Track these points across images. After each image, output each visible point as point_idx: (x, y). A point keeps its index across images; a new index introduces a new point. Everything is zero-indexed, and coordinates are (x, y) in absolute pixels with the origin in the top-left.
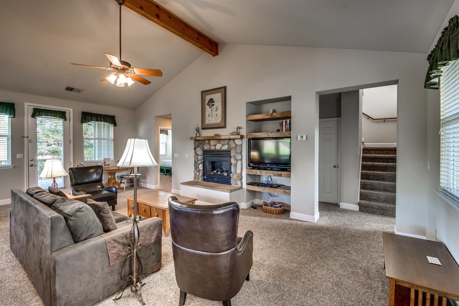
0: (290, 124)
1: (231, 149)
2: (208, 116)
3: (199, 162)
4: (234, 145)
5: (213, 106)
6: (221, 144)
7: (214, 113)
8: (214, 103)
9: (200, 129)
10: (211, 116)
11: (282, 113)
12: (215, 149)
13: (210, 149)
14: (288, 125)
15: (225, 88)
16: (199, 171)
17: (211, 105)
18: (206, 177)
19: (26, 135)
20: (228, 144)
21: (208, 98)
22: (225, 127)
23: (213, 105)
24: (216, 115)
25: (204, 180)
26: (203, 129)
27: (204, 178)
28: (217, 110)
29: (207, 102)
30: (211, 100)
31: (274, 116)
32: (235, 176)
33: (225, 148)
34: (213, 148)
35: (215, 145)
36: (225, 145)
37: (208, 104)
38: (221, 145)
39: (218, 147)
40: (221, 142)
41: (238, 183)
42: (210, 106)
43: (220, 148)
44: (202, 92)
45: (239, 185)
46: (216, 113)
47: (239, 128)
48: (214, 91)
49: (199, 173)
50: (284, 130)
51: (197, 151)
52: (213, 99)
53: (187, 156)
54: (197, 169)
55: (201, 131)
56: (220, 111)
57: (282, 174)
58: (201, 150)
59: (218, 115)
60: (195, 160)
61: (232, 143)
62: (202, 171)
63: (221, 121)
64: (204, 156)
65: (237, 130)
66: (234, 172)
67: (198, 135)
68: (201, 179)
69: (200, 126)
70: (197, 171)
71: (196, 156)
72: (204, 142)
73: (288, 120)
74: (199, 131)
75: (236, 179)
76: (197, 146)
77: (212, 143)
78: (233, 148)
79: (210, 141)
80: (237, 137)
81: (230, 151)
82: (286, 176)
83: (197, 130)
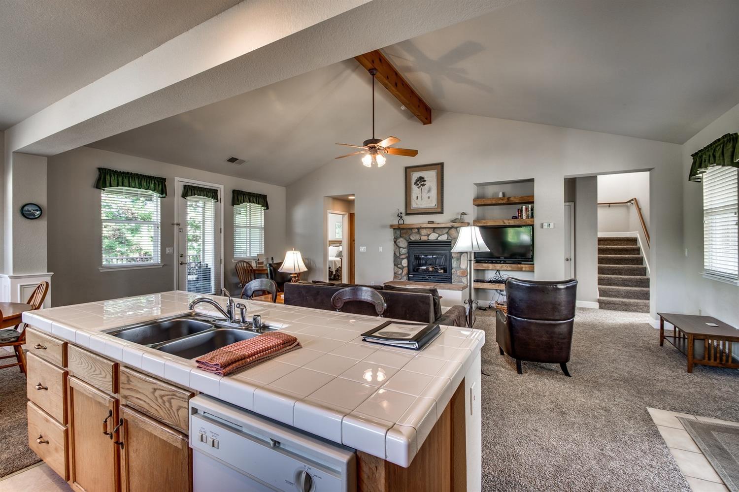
0: (532, 209)
1: (452, 240)
2: (416, 198)
3: (403, 256)
4: (456, 235)
6: (437, 233)
7: (425, 195)
8: (425, 183)
9: (403, 215)
10: (420, 198)
11: (522, 197)
12: (428, 239)
13: (420, 239)
14: (530, 212)
15: (442, 164)
16: (402, 268)
17: (420, 185)
18: (412, 276)
19: (176, 222)
20: (447, 233)
21: (415, 176)
22: (441, 212)
23: (423, 185)
24: (429, 197)
25: (409, 279)
26: (407, 214)
27: (409, 277)
28: (429, 191)
29: (414, 181)
30: (421, 179)
31: (512, 201)
32: (458, 272)
33: (444, 238)
34: (424, 238)
35: (428, 235)
36: (444, 234)
37: (415, 183)
38: (437, 235)
39: (433, 237)
40: (439, 231)
41: (463, 281)
42: (418, 186)
43: (436, 238)
44: (406, 168)
45: (463, 283)
46: (428, 195)
47: (463, 214)
48: (425, 167)
49: (401, 271)
50: (524, 217)
51: (399, 242)
52: (423, 178)
53: (381, 249)
54: (399, 266)
55: (405, 217)
56: (434, 193)
57: (522, 268)
58: (405, 241)
59: (430, 198)
60: (395, 254)
61: (454, 232)
62: (407, 268)
63: (436, 205)
64: (409, 250)
65: (461, 217)
66: (456, 267)
67: (401, 222)
68: (405, 278)
69: (403, 211)
70: (399, 268)
71: (398, 249)
72: (409, 232)
73: (529, 206)
74: (401, 217)
75: (460, 276)
76: (399, 236)
77: (424, 232)
78: (454, 238)
79: (421, 230)
80: (463, 225)
81: (449, 242)
82: (528, 270)
83: (399, 216)
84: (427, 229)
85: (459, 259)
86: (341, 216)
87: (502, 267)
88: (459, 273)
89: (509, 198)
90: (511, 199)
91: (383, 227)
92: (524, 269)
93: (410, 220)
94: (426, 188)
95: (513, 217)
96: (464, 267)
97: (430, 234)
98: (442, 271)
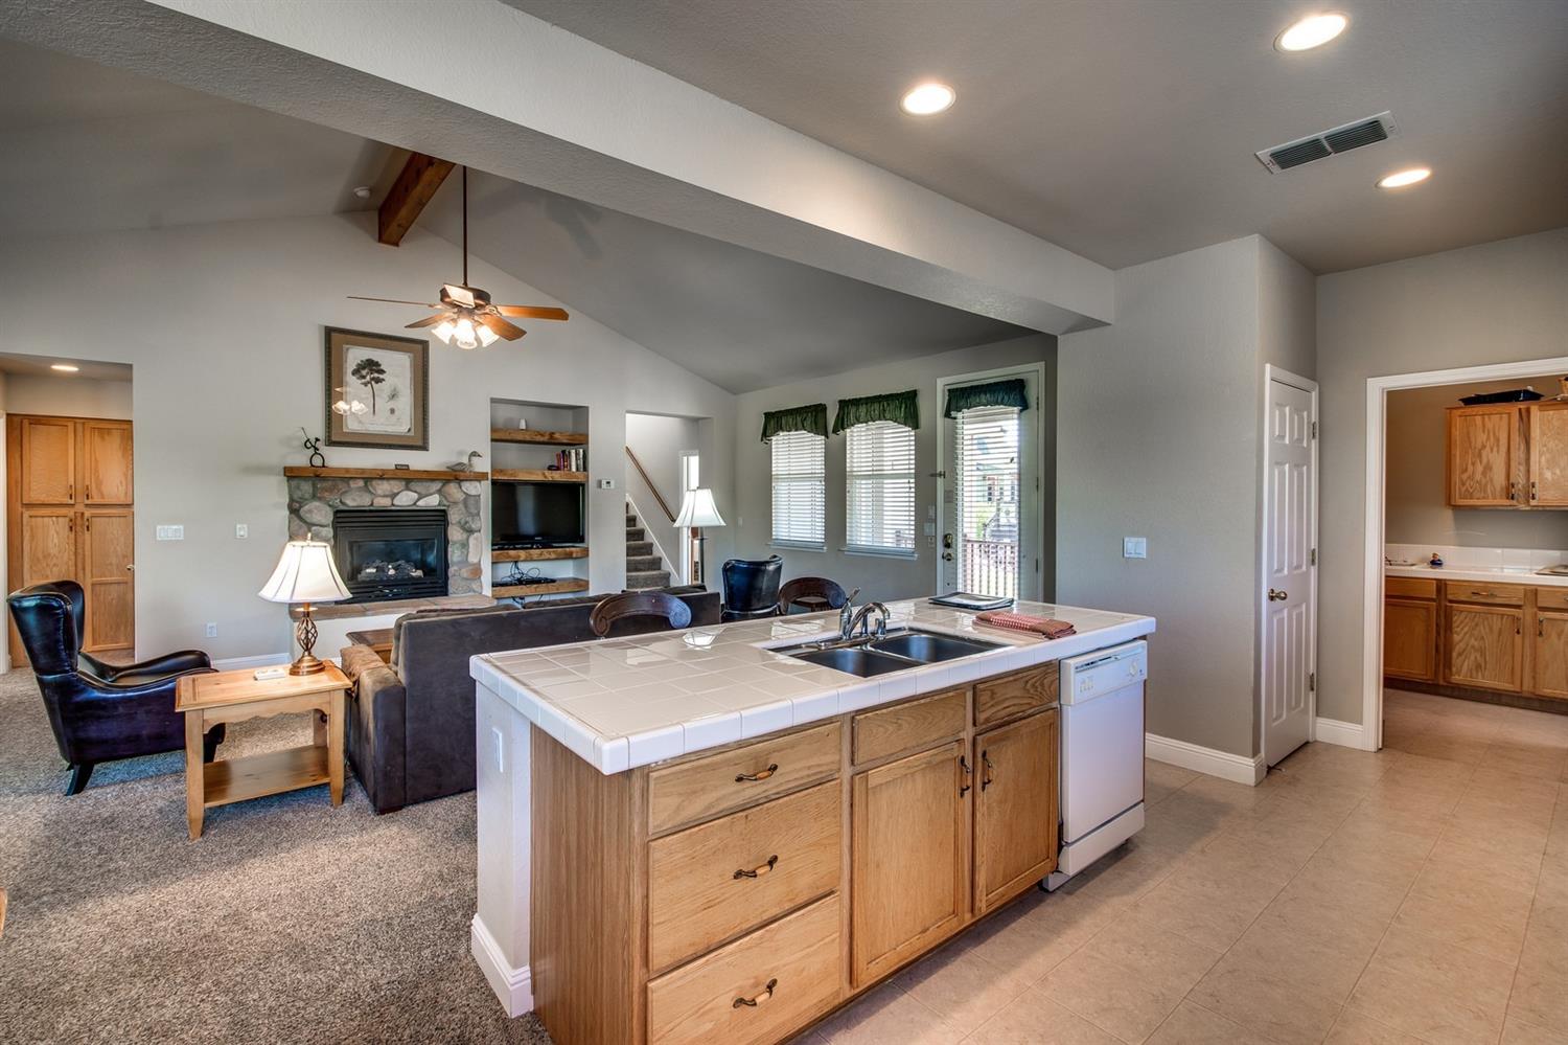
0: (585, 456)
1: (448, 506)
2: (357, 407)
4: (460, 496)
5: (377, 383)
6: (415, 492)
7: (383, 404)
8: (381, 376)
9: (320, 445)
10: (368, 409)
11: (570, 435)
12: (393, 505)
13: (372, 505)
14: (582, 460)
15: (421, 344)
17: (368, 378)
20: (439, 492)
22: (423, 447)
23: (378, 381)
24: (392, 411)
26: (331, 443)
28: (393, 396)
29: (351, 365)
30: (372, 366)
31: (554, 439)
32: (463, 570)
33: (433, 501)
34: (382, 502)
35: (394, 496)
36: (431, 494)
37: (357, 371)
39: (405, 499)
40: (420, 487)
41: (475, 587)
42: (363, 381)
43: (412, 503)
46: (391, 404)
47: (474, 454)
48: (381, 341)
50: (574, 469)
51: (310, 511)
52: (377, 364)
53: (243, 530)
55: (324, 450)
56: (405, 404)
57: (571, 553)
58: (328, 508)
59: (396, 413)
61: (455, 491)
63: (409, 430)
64: (335, 529)
65: (470, 461)
66: (459, 562)
67: (317, 461)
69: (321, 434)
71: (305, 529)
72: (342, 486)
73: (581, 451)
74: (316, 449)
75: (467, 579)
76: (307, 496)
77: (383, 487)
78: (455, 503)
79: (374, 482)
80: (481, 477)
81: (444, 511)
82: (579, 555)
83: (311, 445)
84: (392, 482)
85: (465, 545)
87: (541, 554)
88: (465, 573)
89: (553, 433)
90: (557, 436)
91: (257, 470)
92: (574, 555)
93: (340, 459)
94: (383, 389)
95: (550, 468)
96: (476, 561)
97: (398, 493)
98: (419, 573)
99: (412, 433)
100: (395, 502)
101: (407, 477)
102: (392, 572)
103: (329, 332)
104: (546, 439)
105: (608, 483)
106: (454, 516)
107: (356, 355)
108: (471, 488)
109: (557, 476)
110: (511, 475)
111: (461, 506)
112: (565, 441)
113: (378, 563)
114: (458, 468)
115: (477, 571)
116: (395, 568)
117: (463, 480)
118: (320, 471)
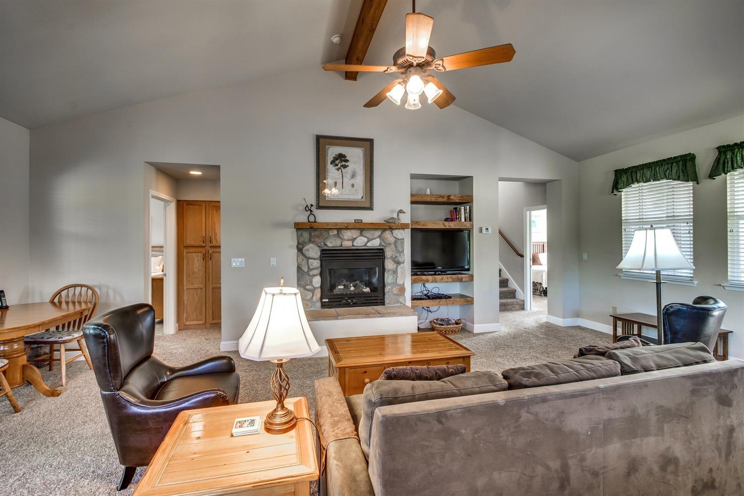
0: (471, 211)
1: (385, 246)
3: (313, 272)
4: (392, 240)
5: (344, 168)
6: (366, 237)
7: (348, 182)
8: (346, 164)
9: (313, 209)
11: (461, 197)
12: (353, 246)
13: (341, 246)
14: (468, 214)
15: (371, 141)
16: (313, 291)
17: (339, 165)
20: (380, 237)
22: (370, 208)
23: (345, 167)
24: (353, 185)
25: (324, 305)
26: (320, 207)
27: (322, 302)
28: (353, 176)
29: (330, 158)
30: (341, 157)
32: (394, 289)
33: (375, 243)
34: (347, 244)
35: (353, 240)
36: (375, 239)
37: (333, 162)
38: (366, 240)
39: (360, 242)
40: (369, 234)
41: (401, 300)
42: (337, 167)
43: (364, 244)
45: (401, 303)
46: (352, 181)
47: (401, 211)
48: (347, 141)
49: (311, 294)
50: (463, 220)
51: (308, 250)
52: (344, 156)
53: (273, 261)
54: (308, 287)
55: (316, 212)
56: (360, 180)
57: (462, 278)
58: (317, 248)
59: (355, 186)
60: (299, 268)
61: (389, 236)
62: (320, 290)
63: (362, 197)
64: (321, 261)
65: (398, 216)
66: (392, 283)
67: (312, 219)
68: (319, 304)
69: (314, 202)
70: (308, 290)
71: (305, 261)
72: (325, 234)
73: (468, 207)
74: (311, 211)
75: (397, 295)
76: (306, 240)
77: (348, 234)
78: (390, 244)
79: (343, 231)
80: (404, 227)
81: (382, 249)
82: (467, 279)
83: (309, 209)
84: (352, 231)
85: (395, 272)
86: (163, 203)
87: (442, 279)
88: (395, 290)
89: (450, 196)
90: (452, 197)
91: (281, 225)
92: (464, 280)
93: (325, 217)
94: (348, 171)
95: (446, 220)
96: (401, 283)
97: (356, 238)
98: (367, 290)
99: (364, 199)
100: (355, 244)
101: (361, 227)
102: (352, 288)
103: (319, 138)
104: (445, 200)
105: (487, 229)
106: (389, 253)
107: (333, 151)
108: (399, 234)
109: (452, 225)
110: (423, 225)
111: (393, 246)
112: (457, 201)
113: (345, 282)
114: (391, 221)
115: (402, 290)
116: (354, 286)
117: (394, 229)
118: (313, 225)
